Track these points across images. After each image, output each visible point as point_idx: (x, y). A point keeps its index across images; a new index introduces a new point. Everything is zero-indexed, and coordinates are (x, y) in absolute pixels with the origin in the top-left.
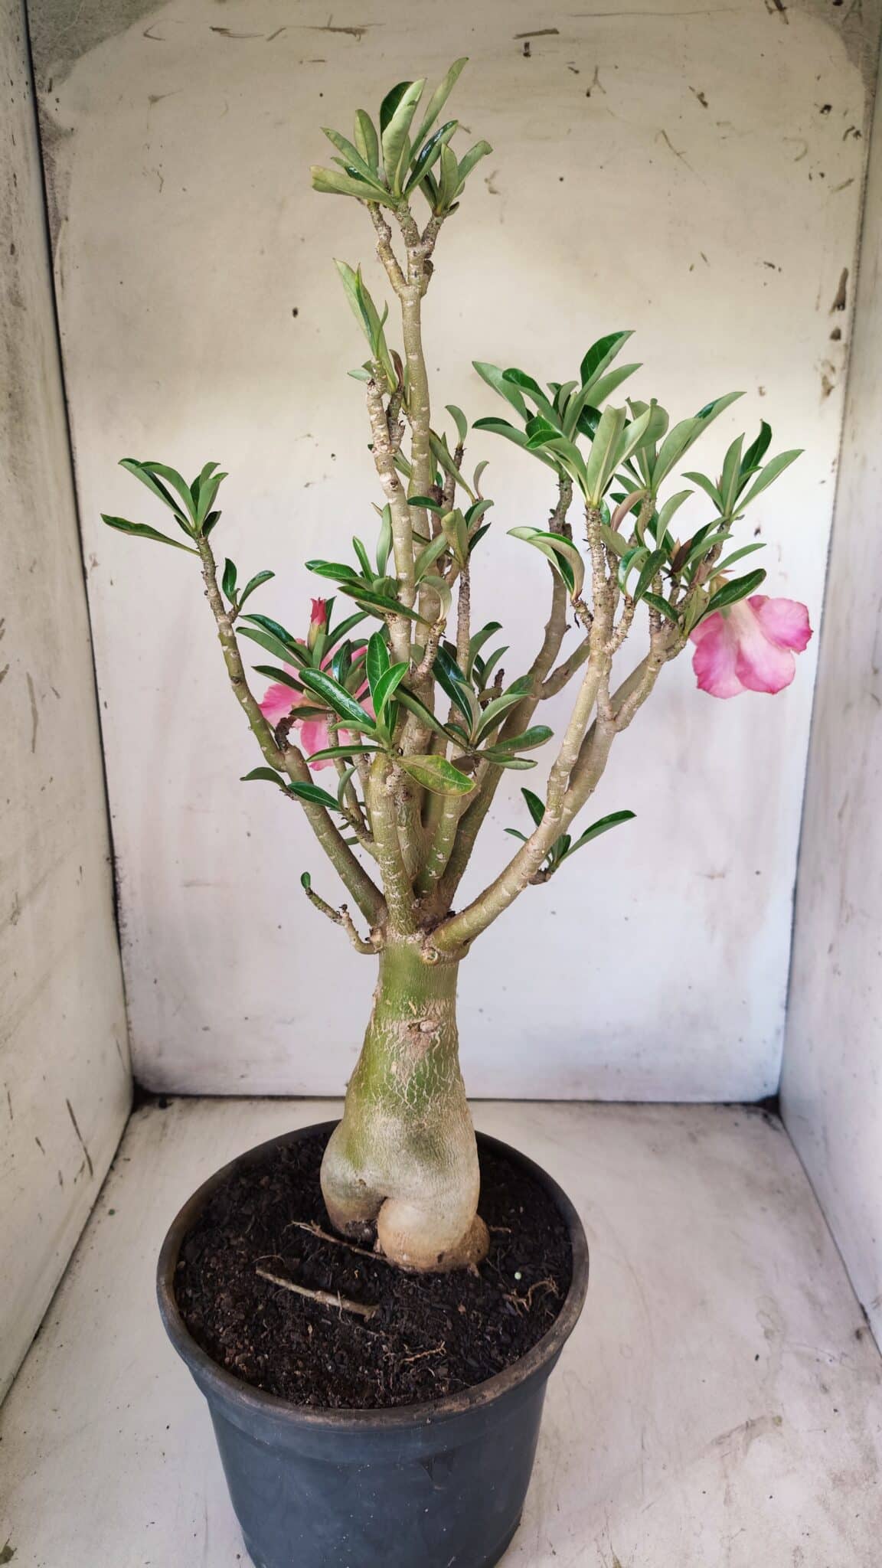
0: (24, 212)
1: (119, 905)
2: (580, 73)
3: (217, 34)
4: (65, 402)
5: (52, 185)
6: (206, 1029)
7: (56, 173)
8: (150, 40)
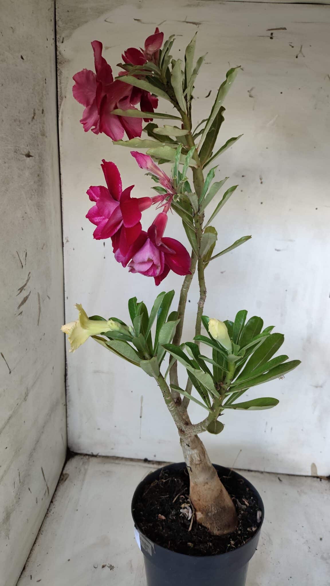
0: (48, 94)
1: (67, 378)
2: (294, 48)
3: (136, 21)
4: (60, 174)
5: (60, 82)
6: (99, 429)
7: (63, 77)
8: (108, 23)
